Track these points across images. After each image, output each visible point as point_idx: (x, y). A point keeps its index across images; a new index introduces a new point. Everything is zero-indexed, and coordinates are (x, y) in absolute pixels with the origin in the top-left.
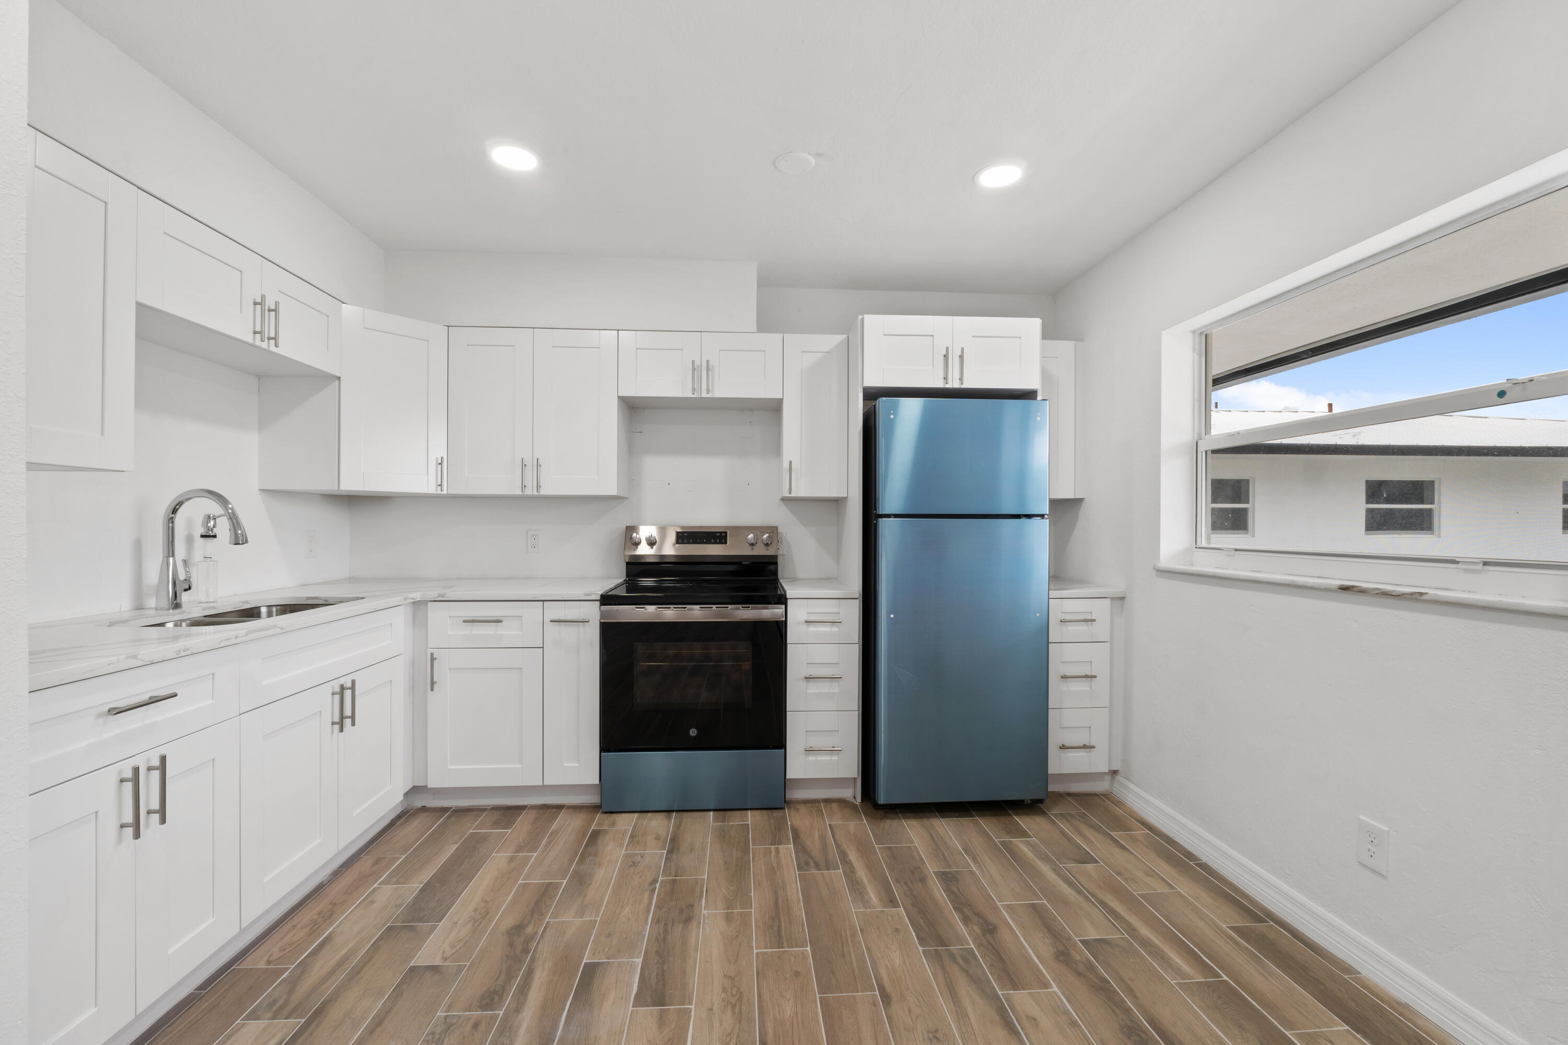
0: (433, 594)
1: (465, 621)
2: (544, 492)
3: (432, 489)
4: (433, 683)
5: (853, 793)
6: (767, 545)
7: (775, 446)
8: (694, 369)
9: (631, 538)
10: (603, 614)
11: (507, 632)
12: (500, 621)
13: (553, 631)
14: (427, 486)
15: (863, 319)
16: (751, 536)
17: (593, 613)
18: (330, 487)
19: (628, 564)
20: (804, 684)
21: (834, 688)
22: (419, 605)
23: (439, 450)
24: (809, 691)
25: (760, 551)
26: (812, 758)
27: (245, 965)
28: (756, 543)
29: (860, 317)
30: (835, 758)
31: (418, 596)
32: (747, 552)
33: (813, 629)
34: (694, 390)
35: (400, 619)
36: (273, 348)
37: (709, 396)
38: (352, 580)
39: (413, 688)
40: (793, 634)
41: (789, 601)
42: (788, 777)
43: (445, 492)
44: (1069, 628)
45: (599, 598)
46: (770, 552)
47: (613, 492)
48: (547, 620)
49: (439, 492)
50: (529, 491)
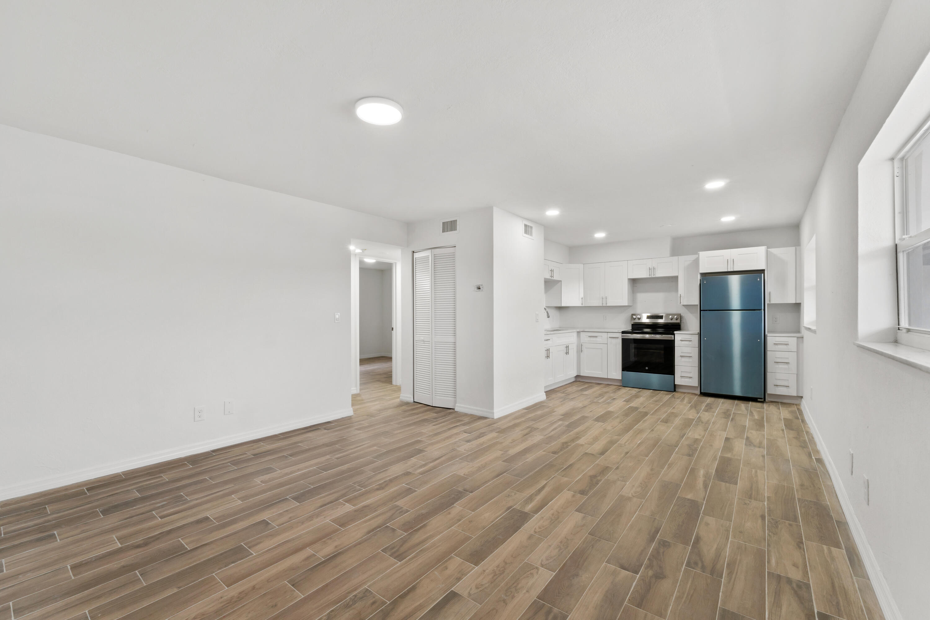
0: (582, 330)
1: (589, 337)
2: (607, 305)
3: (580, 305)
4: (582, 351)
5: (698, 392)
6: (676, 319)
7: (676, 290)
8: (650, 269)
9: (633, 317)
10: (622, 336)
11: (598, 340)
12: (597, 337)
13: (610, 340)
14: (579, 304)
15: (699, 253)
16: (671, 317)
17: (620, 336)
18: (559, 305)
19: (632, 325)
20: (680, 358)
21: (690, 360)
22: (578, 332)
23: (582, 295)
24: (682, 360)
25: (674, 321)
26: (683, 379)
27: (555, 389)
28: (673, 318)
29: (698, 252)
30: (691, 380)
31: (578, 330)
32: (670, 321)
33: (683, 343)
34: (650, 275)
35: (575, 335)
36: (552, 278)
37: (655, 276)
38: (560, 328)
39: (577, 352)
40: (677, 343)
41: (675, 334)
42: (676, 383)
43: (583, 306)
44: (779, 346)
45: (621, 332)
46: (678, 321)
47: (627, 305)
48: (608, 337)
49: (582, 306)
50: (604, 305)
